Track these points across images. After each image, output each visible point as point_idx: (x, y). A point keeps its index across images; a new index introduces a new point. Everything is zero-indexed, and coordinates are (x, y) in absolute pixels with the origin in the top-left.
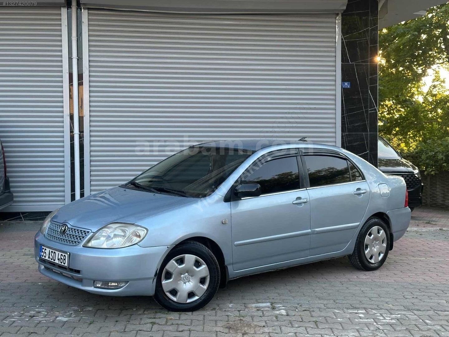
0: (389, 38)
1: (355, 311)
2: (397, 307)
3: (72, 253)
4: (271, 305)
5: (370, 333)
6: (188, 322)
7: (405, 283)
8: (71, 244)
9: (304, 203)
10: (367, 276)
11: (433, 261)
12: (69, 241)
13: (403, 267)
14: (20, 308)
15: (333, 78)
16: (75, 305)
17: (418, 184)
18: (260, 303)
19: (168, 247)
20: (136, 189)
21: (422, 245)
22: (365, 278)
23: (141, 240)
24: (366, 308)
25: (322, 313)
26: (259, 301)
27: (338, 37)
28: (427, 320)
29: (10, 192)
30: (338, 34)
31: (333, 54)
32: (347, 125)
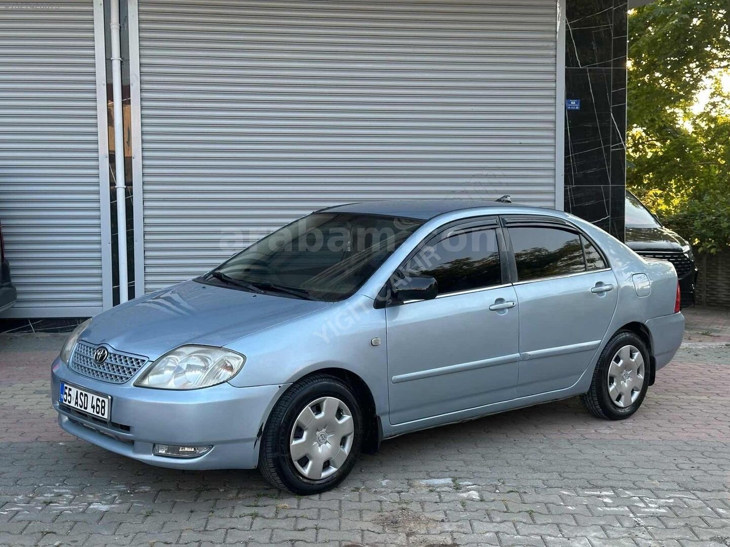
0: (641, 25)
1: (595, 493)
2: (667, 485)
3: (116, 397)
4: (453, 481)
5: (624, 532)
6: (313, 513)
7: (678, 442)
8: (114, 381)
9: (508, 308)
10: (613, 429)
11: (721, 403)
12: (111, 375)
13: (671, 412)
14: (28, 487)
15: (552, 93)
16: (122, 483)
17: (688, 269)
18: (435, 478)
19: (280, 387)
20: (223, 285)
21: (700, 373)
22: (610, 434)
23: (234, 376)
24: (615, 487)
25: (540, 496)
26: (432, 474)
27: (561, 24)
28: (720, 508)
29: (10, 286)
30: (560, 18)
31: (552, 52)
32: (574, 171)
